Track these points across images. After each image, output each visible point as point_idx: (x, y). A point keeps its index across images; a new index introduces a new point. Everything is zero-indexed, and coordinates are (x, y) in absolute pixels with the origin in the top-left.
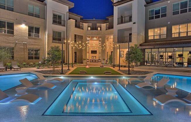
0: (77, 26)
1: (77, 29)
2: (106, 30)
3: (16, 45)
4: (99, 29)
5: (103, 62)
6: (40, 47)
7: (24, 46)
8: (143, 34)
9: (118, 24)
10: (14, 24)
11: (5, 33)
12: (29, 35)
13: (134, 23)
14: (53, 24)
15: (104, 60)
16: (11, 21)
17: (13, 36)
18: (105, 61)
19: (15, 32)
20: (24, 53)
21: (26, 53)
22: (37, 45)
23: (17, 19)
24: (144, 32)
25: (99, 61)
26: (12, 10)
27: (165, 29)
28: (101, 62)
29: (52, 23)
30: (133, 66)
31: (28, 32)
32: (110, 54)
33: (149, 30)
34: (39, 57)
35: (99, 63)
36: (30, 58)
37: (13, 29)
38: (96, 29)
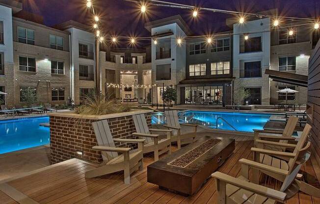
0: (108, 59)
1: (108, 63)
2: (143, 63)
3: (38, 84)
4: (134, 59)
5: (140, 101)
6: (64, 85)
7: (47, 85)
8: (183, 70)
9: (157, 59)
10: (36, 60)
11: (27, 70)
12: (53, 71)
13: (173, 60)
14: (80, 57)
15: (142, 98)
16: (32, 57)
17: (35, 74)
18: (143, 100)
19: (37, 69)
20: (48, 93)
21: (49, 93)
22: (62, 83)
23: (38, 54)
24: (184, 68)
25: (135, 100)
26: (33, 43)
27: (204, 66)
28: (137, 101)
29: (78, 56)
30: (172, 105)
31: (51, 68)
32: (148, 91)
33: (190, 66)
34: (64, 98)
35: (135, 102)
36: (53, 99)
37: (35, 66)
38: (131, 62)
